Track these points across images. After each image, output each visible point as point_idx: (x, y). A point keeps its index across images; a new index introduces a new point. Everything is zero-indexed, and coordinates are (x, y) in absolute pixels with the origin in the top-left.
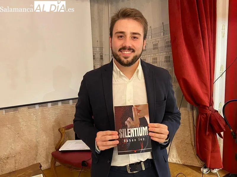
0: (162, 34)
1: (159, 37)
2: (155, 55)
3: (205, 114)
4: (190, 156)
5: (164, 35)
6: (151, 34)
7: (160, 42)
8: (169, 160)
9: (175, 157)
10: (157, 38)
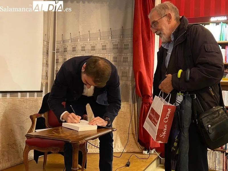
0: (110, 37)
1: (107, 40)
2: (104, 55)
3: (148, 103)
4: (131, 144)
5: (111, 39)
6: (100, 36)
7: (108, 43)
8: (115, 150)
9: (120, 146)
10: (106, 40)
